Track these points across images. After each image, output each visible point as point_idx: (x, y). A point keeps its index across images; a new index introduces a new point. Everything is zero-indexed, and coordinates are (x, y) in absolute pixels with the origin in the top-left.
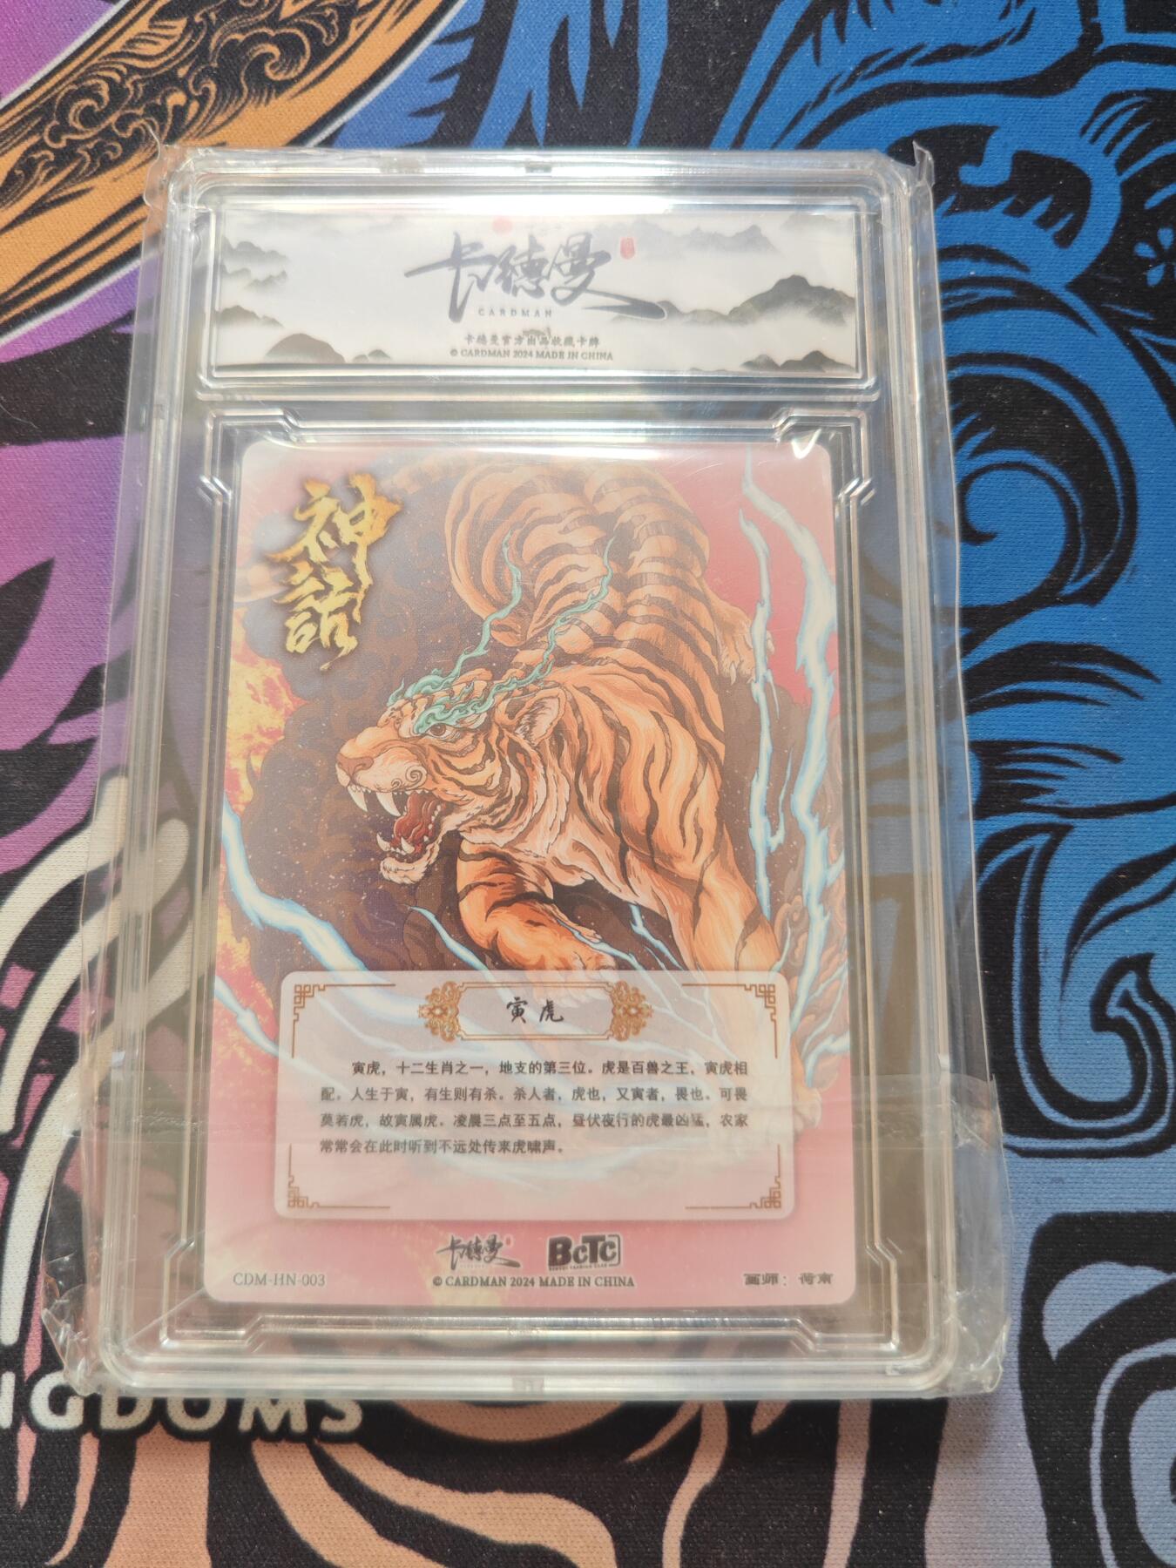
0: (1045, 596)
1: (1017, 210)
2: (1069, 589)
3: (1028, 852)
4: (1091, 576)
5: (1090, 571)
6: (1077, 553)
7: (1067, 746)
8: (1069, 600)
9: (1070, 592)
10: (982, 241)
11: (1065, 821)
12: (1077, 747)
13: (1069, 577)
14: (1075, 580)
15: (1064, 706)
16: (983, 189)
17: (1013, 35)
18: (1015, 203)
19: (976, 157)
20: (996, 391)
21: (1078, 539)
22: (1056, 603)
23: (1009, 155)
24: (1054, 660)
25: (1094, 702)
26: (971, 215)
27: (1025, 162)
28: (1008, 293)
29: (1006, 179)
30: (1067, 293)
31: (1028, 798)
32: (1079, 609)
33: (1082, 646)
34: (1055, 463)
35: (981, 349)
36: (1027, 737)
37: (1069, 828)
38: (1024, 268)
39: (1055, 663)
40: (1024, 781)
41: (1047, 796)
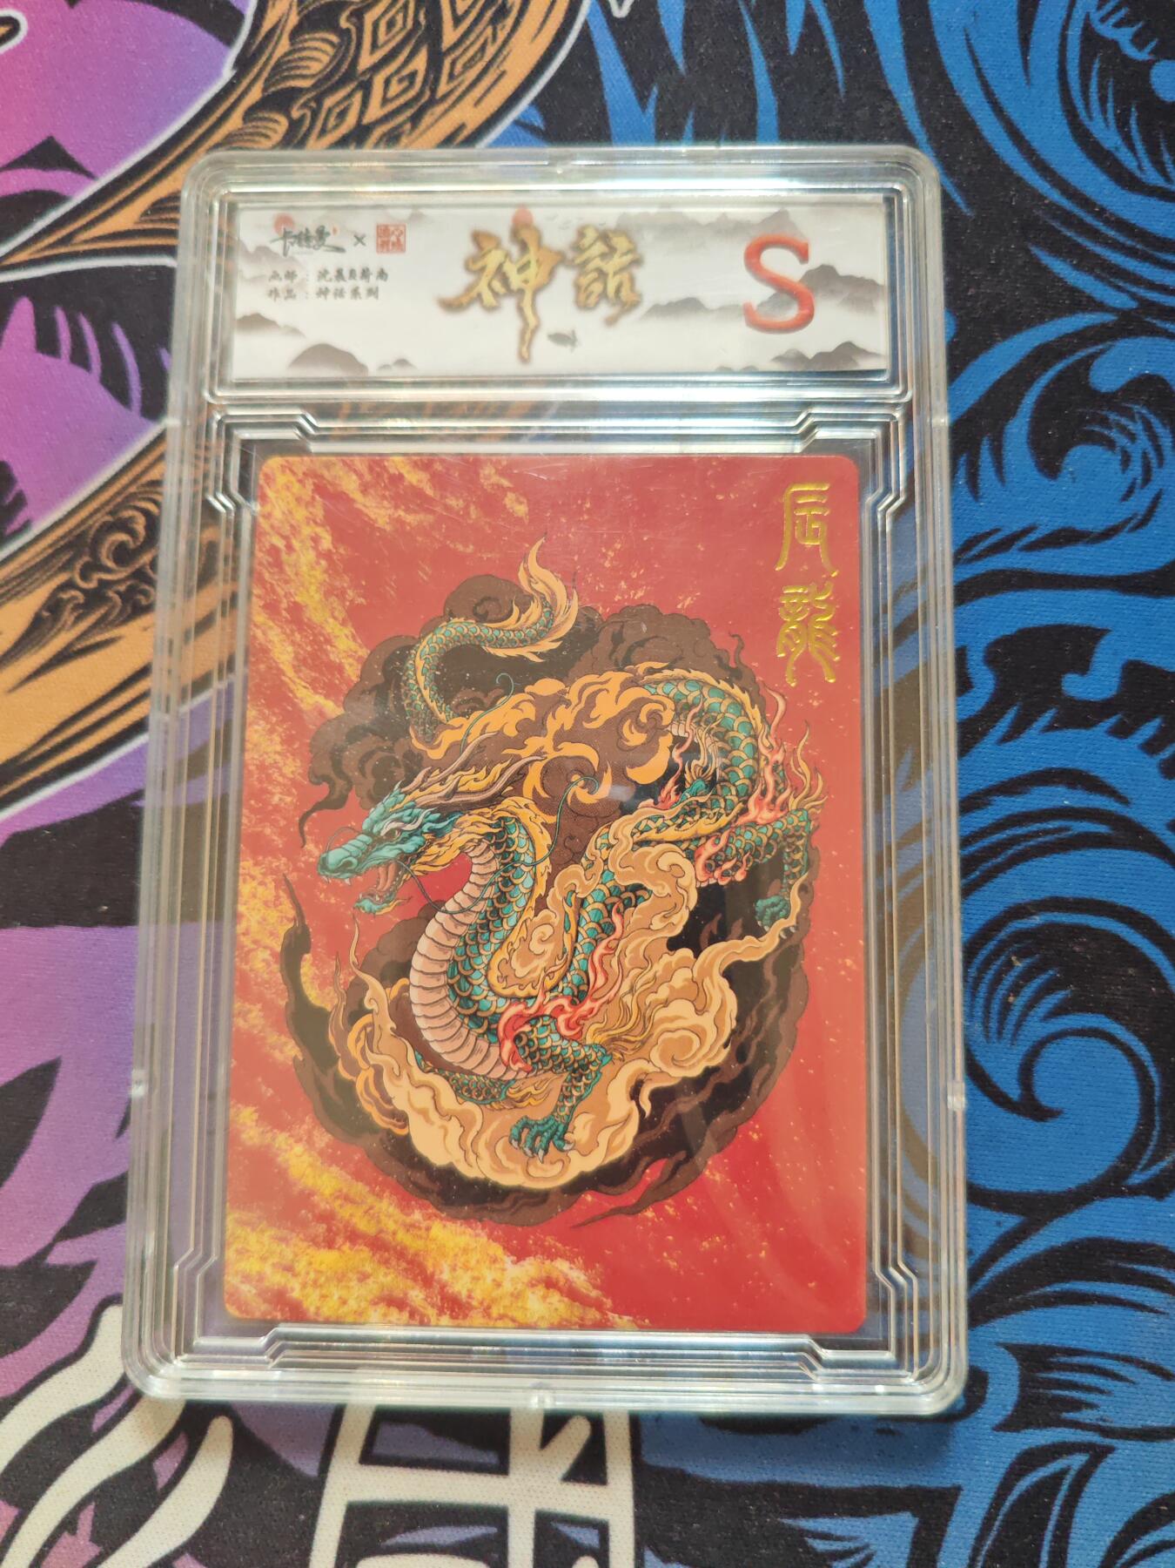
0: (1110, 1185)
1: (1121, 731)
2: (1136, 1179)
3: (1063, 1473)
4: (1163, 1164)
5: (1161, 1158)
6: (1148, 1136)
7: (1117, 1358)
8: (1134, 1191)
9: (1137, 1181)
10: (1081, 765)
11: (1108, 1441)
12: (1127, 1360)
13: (1138, 1163)
14: (1143, 1170)
15: (1117, 1312)
16: (1087, 704)
17: (1134, 522)
18: (1121, 723)
19: (1082, 665)
20: (1081, 944)
21: (1153, 1121)
22: (1121, 1194)
23: (1118, 664)
24: (1111, 1258)
25: (1152, 1310)
26: (1070, 733)
27: (1136, 673)
28: (1102, 829)
29: (1114, 692)
30: (1169, 833)
31: (1068, 1411)
32: (1147, 1203)
33: (1145, 1245)
34: (1136, 1033)
35: (1069, 892)
36: (1073, 1344)
37: (1110, 1450)
38: (1123, 800)
39: (1112, 1262)
40: (1066, 1393)
41: (1089, 1411)
